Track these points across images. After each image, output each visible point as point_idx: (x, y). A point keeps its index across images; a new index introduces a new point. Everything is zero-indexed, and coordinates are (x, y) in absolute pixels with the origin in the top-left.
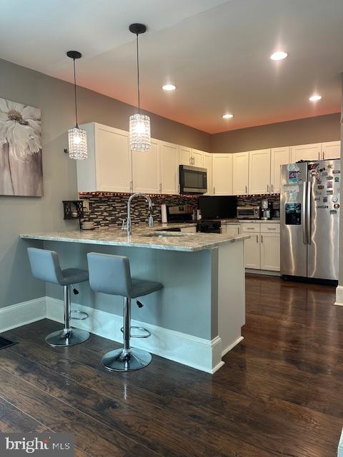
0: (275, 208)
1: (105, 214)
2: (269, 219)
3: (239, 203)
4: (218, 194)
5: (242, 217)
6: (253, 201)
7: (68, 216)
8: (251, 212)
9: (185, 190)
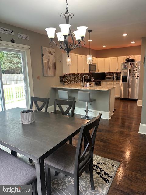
0: (118, 76)
1: (69, 80)
2: (116, 80)
3: (106, 75)
4: (100, 72)
5: (107, 79)
6: (111, 74)
7: (61, 81)
8: (111, 78)
9: (91, 71)
